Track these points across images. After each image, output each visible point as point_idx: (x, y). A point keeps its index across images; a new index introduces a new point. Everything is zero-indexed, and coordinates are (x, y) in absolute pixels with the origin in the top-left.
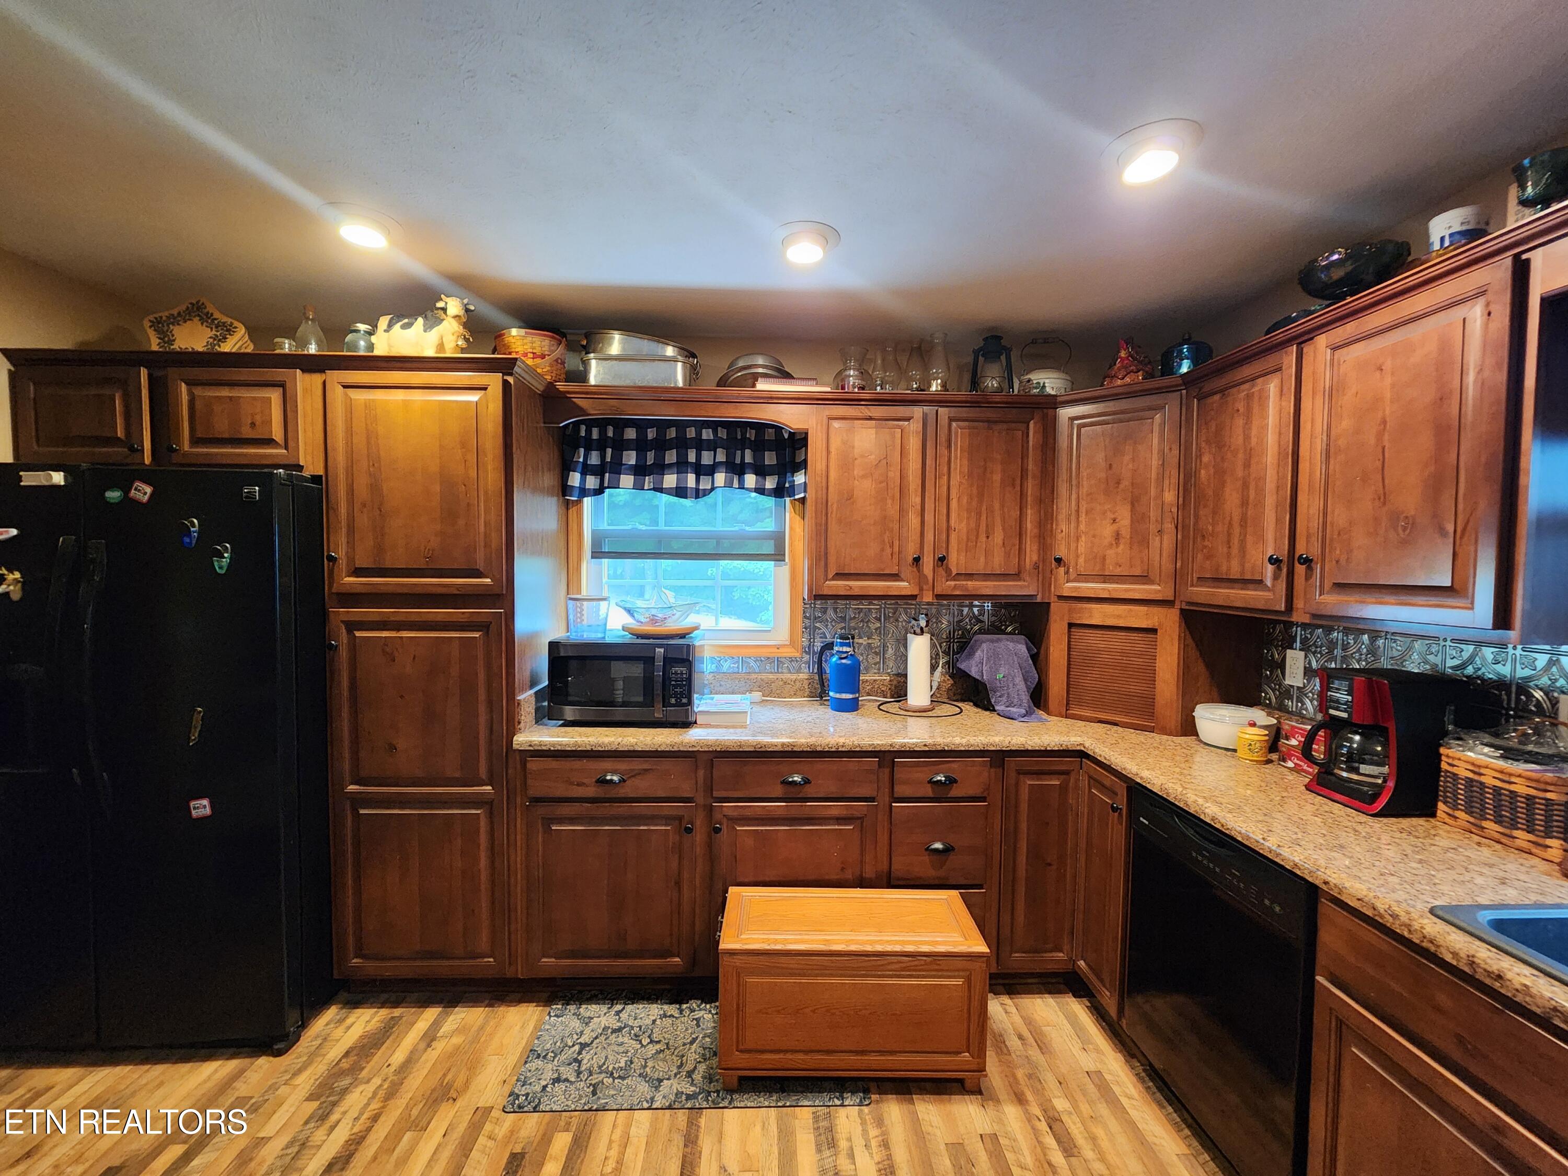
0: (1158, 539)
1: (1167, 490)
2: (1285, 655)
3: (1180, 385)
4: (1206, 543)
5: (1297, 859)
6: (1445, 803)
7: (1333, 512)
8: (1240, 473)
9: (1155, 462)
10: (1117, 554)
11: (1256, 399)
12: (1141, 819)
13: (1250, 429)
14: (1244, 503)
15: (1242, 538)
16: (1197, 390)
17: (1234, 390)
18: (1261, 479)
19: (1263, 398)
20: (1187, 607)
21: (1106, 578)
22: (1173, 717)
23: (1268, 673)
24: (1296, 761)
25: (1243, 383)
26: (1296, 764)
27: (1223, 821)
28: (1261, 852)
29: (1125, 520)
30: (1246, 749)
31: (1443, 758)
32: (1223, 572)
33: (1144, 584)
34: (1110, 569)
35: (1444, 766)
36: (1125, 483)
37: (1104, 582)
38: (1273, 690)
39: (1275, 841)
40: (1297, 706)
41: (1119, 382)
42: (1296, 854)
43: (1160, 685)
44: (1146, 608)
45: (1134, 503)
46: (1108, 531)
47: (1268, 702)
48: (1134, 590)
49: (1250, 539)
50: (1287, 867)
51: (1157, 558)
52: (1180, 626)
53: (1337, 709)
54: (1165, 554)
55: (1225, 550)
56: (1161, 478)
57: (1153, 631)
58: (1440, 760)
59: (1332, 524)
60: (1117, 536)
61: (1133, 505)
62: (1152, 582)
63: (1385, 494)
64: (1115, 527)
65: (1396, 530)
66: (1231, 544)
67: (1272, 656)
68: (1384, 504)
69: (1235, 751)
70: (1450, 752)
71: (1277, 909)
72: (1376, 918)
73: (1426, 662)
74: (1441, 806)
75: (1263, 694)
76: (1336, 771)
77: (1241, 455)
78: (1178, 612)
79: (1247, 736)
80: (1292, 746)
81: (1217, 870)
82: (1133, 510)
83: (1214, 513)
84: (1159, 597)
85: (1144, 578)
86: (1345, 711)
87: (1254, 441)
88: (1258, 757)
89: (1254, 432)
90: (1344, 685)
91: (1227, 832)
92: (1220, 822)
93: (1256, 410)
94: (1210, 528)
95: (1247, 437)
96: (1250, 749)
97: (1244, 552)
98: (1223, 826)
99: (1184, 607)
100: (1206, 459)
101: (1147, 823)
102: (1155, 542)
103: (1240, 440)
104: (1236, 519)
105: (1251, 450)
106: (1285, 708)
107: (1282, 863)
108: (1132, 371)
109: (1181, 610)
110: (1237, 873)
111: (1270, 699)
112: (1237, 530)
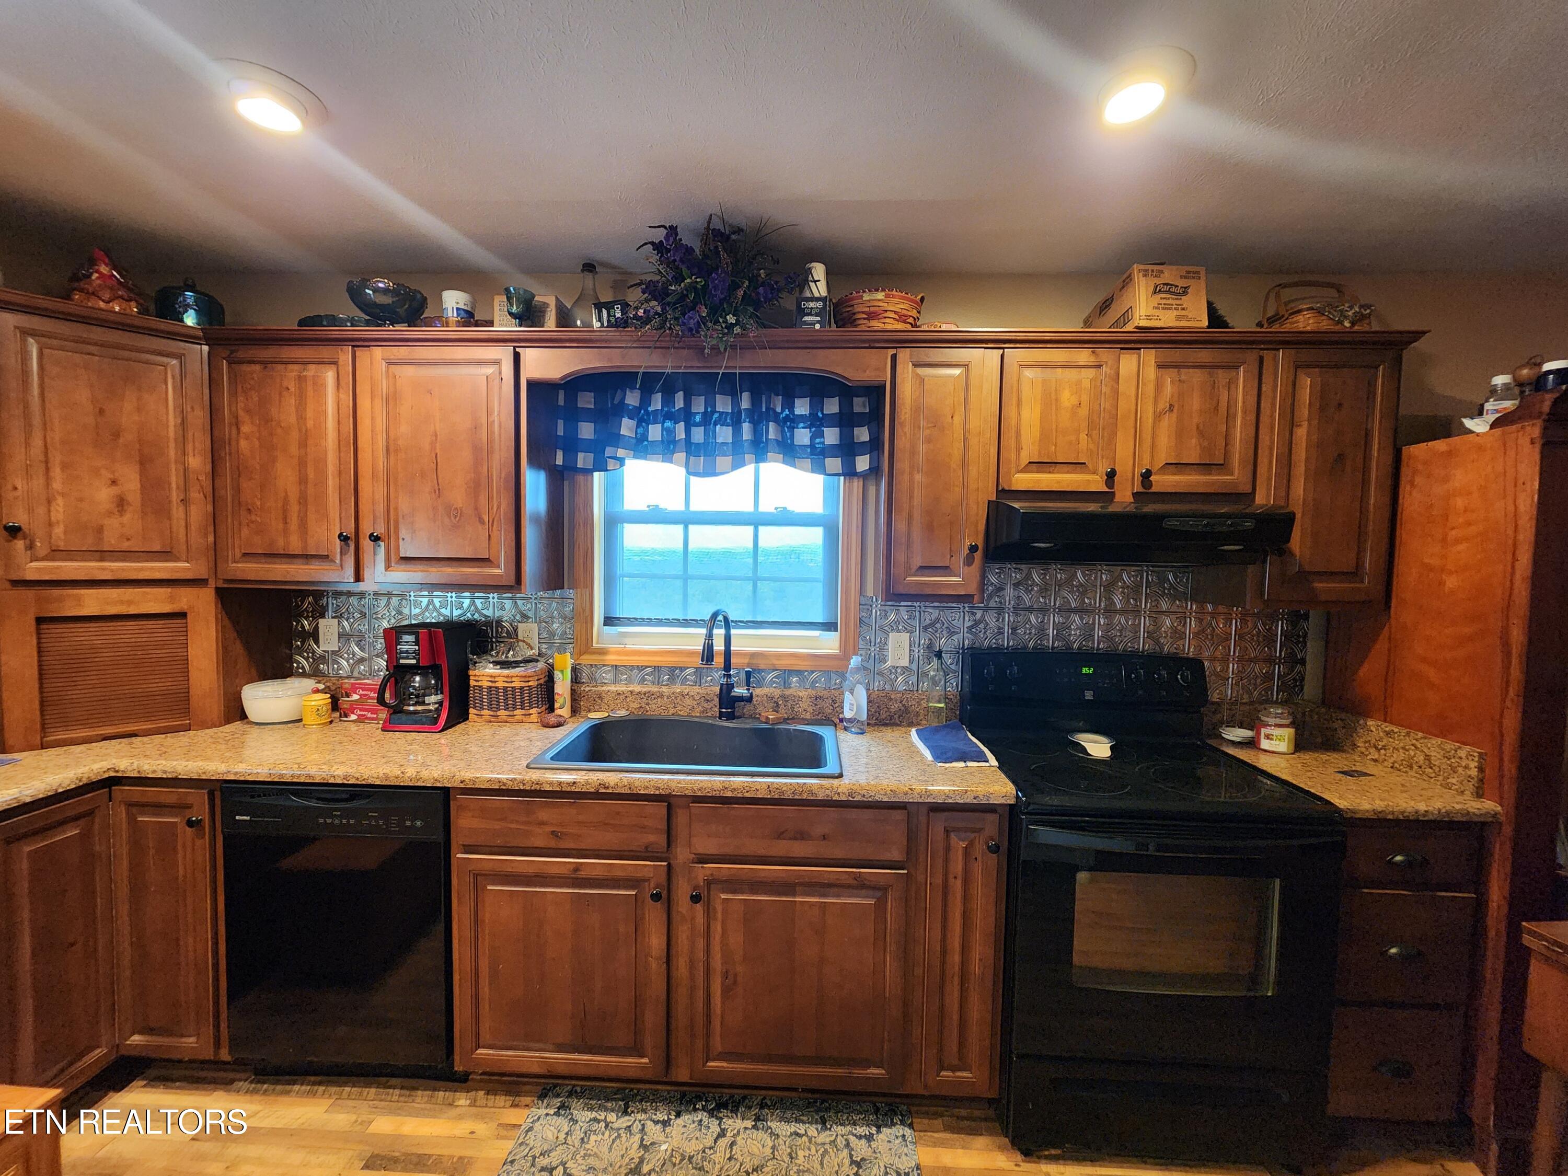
0: (181, 509)
1: (191, 454)
2: (318, 623)
3: (199, 339)
4: (253, 518)
5: (436, 775)
6: (475, 708)
7: (397, 498)
8: (294, 450)
9: (172, 420)
10: (122, 525)
11: (310, 383)
12: (237, 818)
13: (305, 409)
14: (303, 480)
15: (302, 515)
16: (228, 353)
17: (280, 367)
18: (321, 463)
19: (319, 387)
20: (226, 586)
21: (103, 555)
22: (214, 706)
23: (299, 643)
24: (359, 712)
25: (293, 363)
26: (358, 716)
27: (357, 775)
28: (402, 784)
29: (131, 482)
30: (315, 715)
31: (471, 677)
32: (280, 546)
33: (167, 561)
34: (111, 541)
35: (472, 683)
36: (128, 437)
37: (102, 560)
38: (307, 659)
39: (413, 771)
40: (333, 669)
41: (102, 305)
42: (433, 772)
43: (194, 675)
44: (169, 590)
45: (144, 462)
46: (104, 495)
47: (301, 671)
48: (152, 568)
49: (312, 517)
50: (428, 785)
51: (182, 531)
52: (216, 607)
53: (407, 658)
54: (193, 527)
55: (281, 526)
56: (182, 440)
57: (182, 615)
58: (469, 680)
59: (396, 509)
60: (121, 503)
61: (142, 463)
62: (177, 559)
63: (439, 489)
64: (114, 490)
65: (450, 517)
66: (288, 521)
67: (303, 627)
68: (439, 497)
69: (300, 720)
70: (476, 672)
71: (419, 823)
72: (502, 787)
73: (440, 614)
74: (471, 711)
75: (295, 665)
76: (406, 708)
77: (295, 434)
78: (213, 592)
79: (313, 703)
80: (356, 701)
81: (352, 822)
82: (143, 473)
83: (262, 487)
84: (189, 576)
85: (166, 554)
86: (414, 658)
87: (310, 424)
88: (325, 719)
89: (310, 413)
90: (411, 638)
91: (364, 783)
92: (354, 777)
93: (310, 392)
94: (258, 503)
95: (301, 418)
96: (318, 715)
97: (306, 528)
98: (358, 779)
99: (221, 584)
100: (245, 429)
101: (248, 818)
102: (178, 512)
103: (293, 419)
104: (294, 494)
105: (306, 430)
106: (321, 673)
107: (424, 784)
108: (122, 297)
109: (218, 590)
110: (374, 814)
111: (303, 668)
112: (294, 508)
